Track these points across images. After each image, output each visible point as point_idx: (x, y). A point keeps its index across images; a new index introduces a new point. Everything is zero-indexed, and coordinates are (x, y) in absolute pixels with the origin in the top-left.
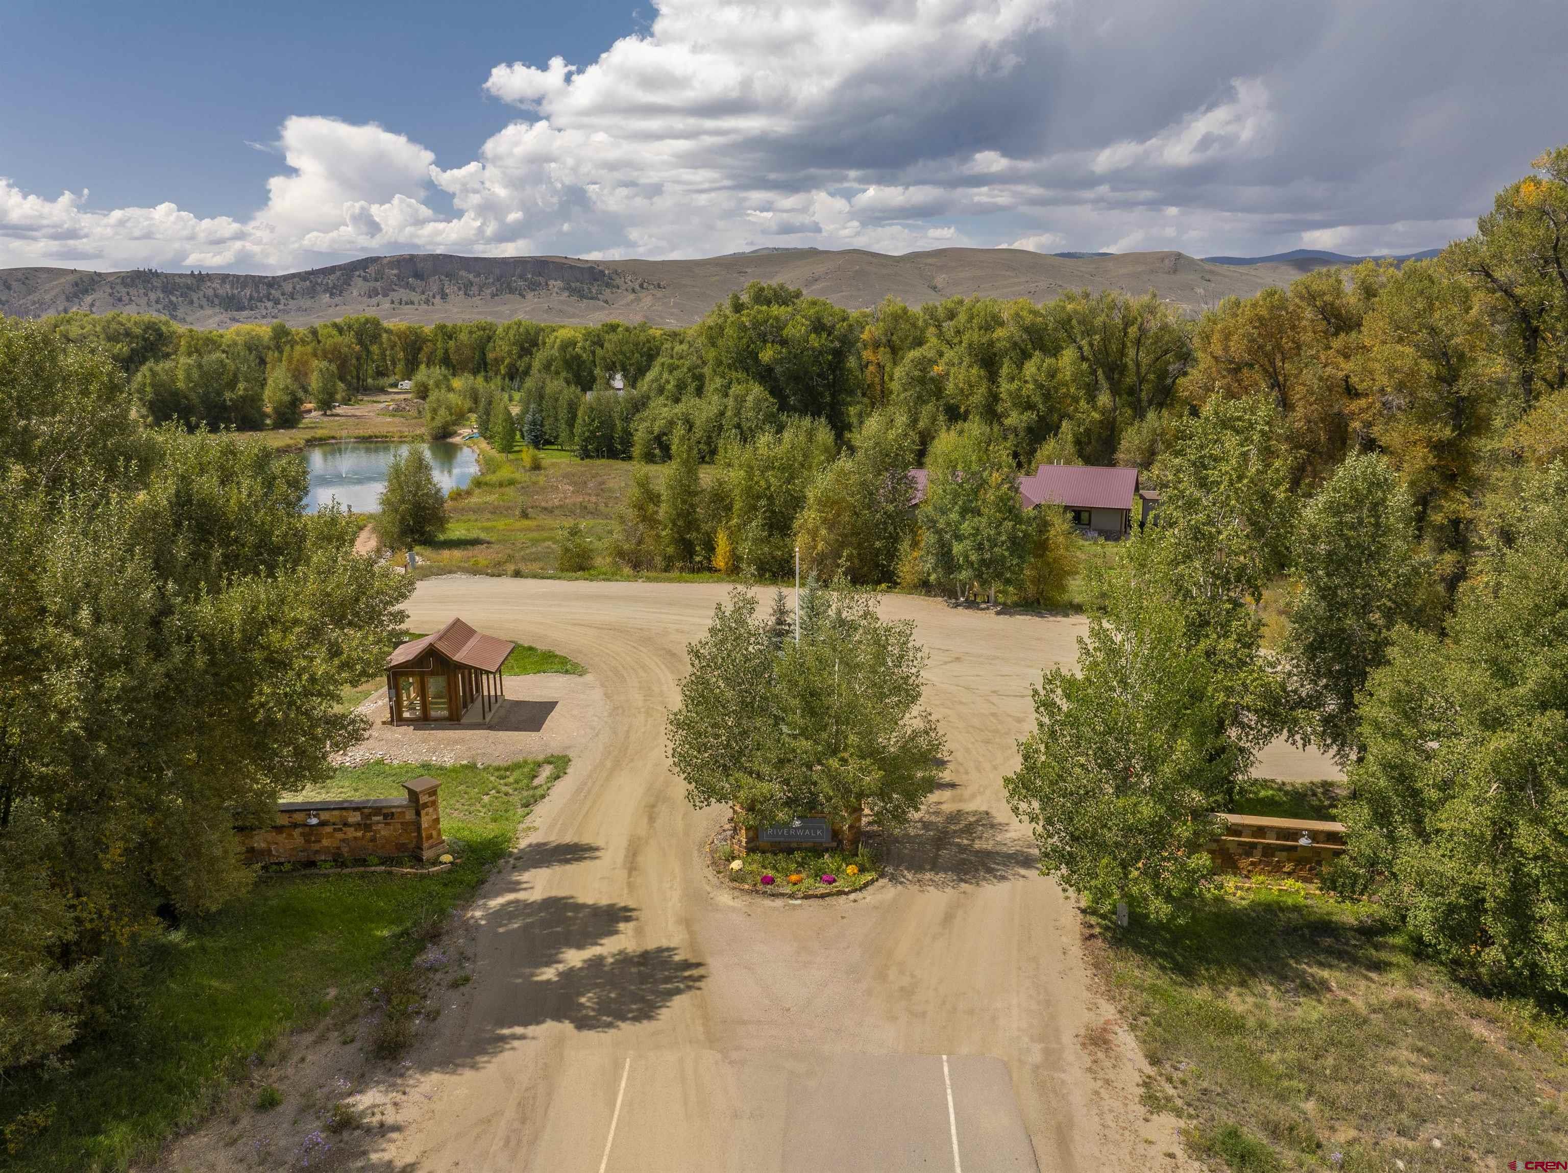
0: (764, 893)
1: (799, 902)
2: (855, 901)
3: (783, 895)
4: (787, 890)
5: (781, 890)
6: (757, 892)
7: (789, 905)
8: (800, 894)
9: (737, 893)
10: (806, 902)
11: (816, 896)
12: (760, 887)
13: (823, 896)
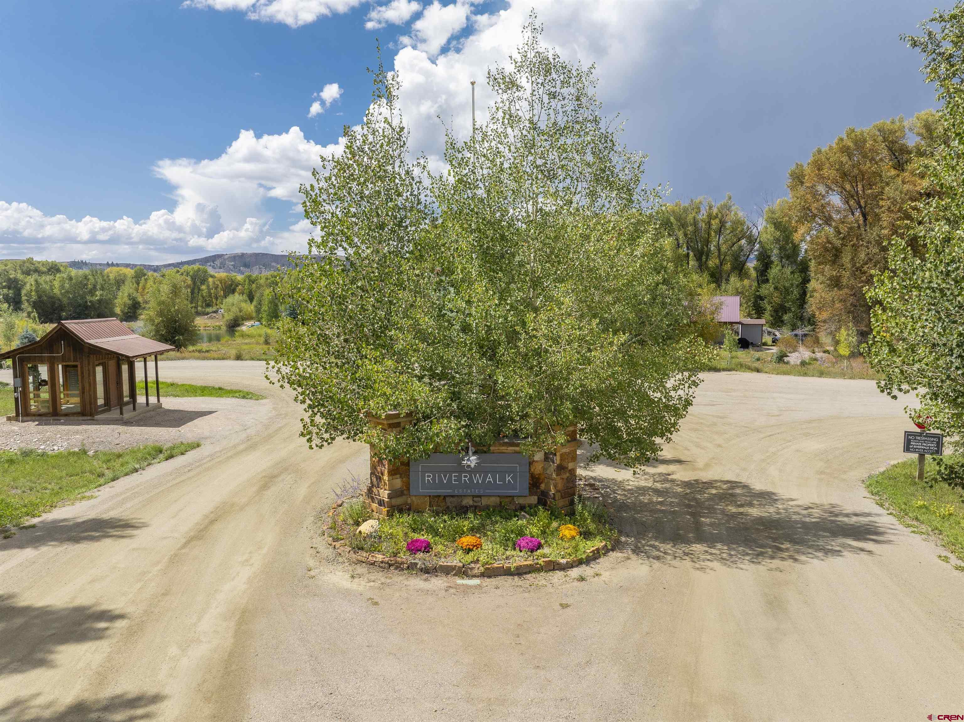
0: (412, 567)
1: (476, 582)
2: (582, 579)
3: (447, 571)
4: (455, 561)
5: (442, 562)
6: (398, 566)
7: (457, 587)
8: (478, 569)
9: (361, 569)
10: (487, 582)
11: (508, 572)
12: (405, 557)
13: (520, 572)
